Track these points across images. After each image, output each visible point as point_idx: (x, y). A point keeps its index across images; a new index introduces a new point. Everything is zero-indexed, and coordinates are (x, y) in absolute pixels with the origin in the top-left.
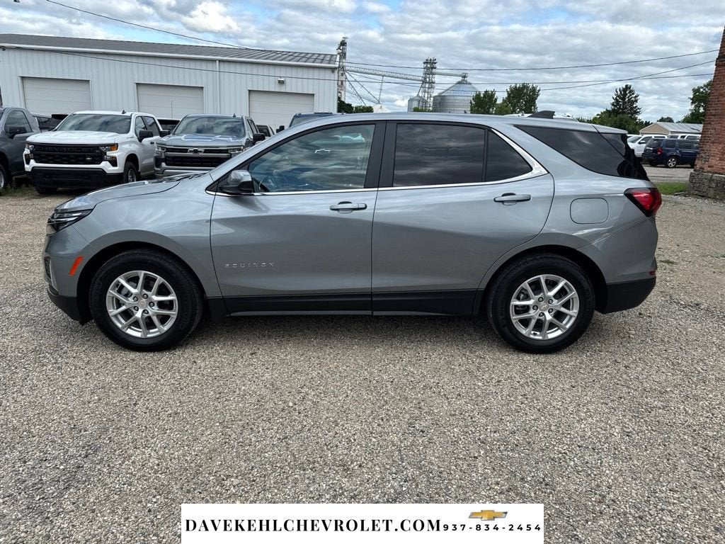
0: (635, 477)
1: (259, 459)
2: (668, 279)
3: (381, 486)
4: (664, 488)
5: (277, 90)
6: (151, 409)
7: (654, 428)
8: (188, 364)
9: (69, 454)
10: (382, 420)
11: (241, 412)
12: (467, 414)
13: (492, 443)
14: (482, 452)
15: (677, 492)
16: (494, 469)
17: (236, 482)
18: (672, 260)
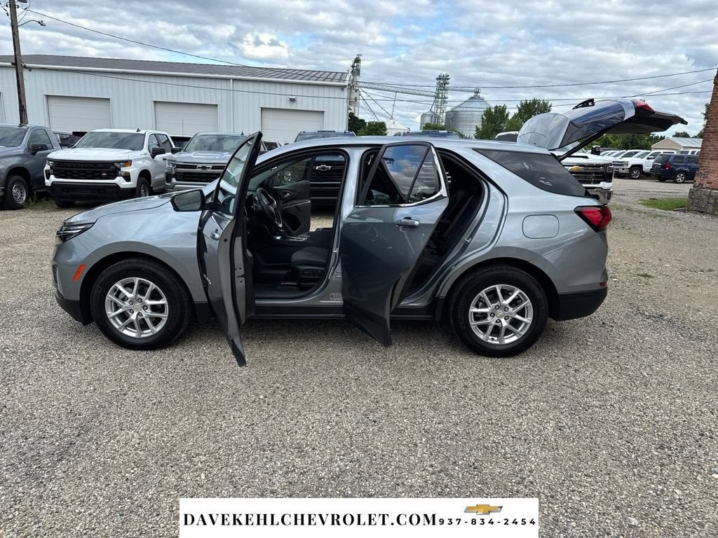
0: (556, 463)
1: (226, 441)
2: (641, 291)
3: (329, 465)
4: (580, 474)
5: (288, 108)
6: (138, 399)
7: (585, 424)
8: (176, 361)
9: (64, 433)
10: (341, 411)
11: (217, 403)
12: (418, 408)
13: (434, 432)
14: (424, 440)
15: (590, 477)
16: (431, 454)
17: (203, 458)
18: (650, 274)
